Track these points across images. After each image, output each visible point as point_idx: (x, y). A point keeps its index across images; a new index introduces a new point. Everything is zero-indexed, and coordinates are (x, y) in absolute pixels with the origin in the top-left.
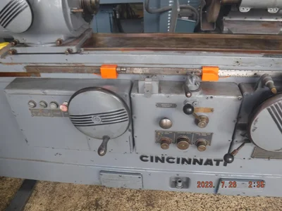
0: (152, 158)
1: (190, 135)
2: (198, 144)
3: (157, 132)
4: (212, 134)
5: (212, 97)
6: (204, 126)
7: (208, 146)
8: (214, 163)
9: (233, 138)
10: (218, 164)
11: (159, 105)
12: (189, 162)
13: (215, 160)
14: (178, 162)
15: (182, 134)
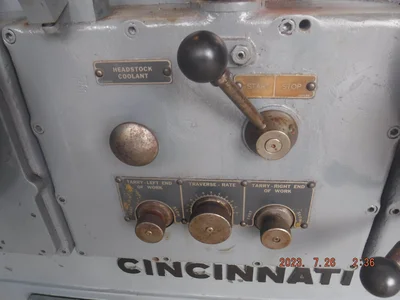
0: (147, 264)
1: (233, 190)
2: (265, 224)
3: (122, 183)
4: (310, 186)
5: (305, 24)
6: (282, 153)
7: (297, 230)
8: (316, 277)
9: (385, 200)
10: (325, 280)
11: (107, 73)
12: (247, 275)
13: (316, 270)
14: (218, 275)
15: (208, 190)
